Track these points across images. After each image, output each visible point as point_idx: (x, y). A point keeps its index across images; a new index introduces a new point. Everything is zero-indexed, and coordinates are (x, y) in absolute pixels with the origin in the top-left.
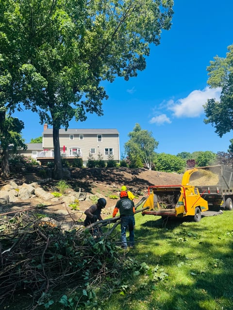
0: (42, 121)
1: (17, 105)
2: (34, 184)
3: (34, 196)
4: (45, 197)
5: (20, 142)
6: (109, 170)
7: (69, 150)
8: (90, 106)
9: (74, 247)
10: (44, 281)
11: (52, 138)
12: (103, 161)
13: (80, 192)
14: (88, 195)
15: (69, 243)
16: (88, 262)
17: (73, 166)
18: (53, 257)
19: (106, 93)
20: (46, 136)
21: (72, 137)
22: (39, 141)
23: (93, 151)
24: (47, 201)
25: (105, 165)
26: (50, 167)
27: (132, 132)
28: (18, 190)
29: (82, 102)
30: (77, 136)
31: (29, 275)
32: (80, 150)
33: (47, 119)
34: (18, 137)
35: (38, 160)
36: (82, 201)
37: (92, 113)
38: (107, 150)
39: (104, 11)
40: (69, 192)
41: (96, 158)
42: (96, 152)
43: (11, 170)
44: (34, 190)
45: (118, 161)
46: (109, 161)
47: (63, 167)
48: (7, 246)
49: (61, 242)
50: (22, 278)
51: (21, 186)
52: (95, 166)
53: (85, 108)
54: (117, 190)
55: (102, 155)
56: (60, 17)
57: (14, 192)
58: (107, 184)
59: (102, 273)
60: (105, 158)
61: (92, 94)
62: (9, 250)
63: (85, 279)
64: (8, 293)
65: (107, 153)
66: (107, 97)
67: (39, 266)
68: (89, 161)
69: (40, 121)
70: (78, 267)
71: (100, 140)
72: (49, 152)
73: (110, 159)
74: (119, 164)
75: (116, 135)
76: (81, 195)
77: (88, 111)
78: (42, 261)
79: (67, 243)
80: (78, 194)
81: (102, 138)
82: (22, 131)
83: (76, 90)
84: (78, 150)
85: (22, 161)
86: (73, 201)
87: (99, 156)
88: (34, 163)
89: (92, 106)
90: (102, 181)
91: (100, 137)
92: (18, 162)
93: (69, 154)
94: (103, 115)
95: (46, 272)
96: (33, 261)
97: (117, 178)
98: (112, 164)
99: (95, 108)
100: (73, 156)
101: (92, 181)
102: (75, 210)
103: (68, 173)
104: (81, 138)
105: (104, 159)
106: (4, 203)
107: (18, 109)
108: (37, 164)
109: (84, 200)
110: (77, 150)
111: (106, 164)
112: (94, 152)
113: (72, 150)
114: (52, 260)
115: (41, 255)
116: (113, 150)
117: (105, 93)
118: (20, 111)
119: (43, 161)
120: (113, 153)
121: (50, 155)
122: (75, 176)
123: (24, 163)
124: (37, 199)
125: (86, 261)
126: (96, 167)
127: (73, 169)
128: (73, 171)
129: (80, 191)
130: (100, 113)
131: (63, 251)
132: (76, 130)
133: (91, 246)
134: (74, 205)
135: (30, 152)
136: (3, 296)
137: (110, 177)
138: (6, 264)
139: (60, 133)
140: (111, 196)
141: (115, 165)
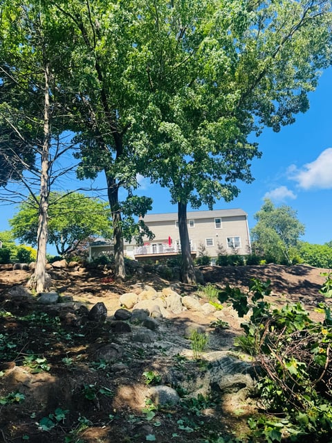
3: (185, 307)
7: (176, 243)
8: (229, 172)
23: (210, 242)
25: (244, 262)
27: (261, 212)
35: (136, 258)
42: (215, 244)
44: (181, 299)
57: (161, 302)
66: (260, 155)
68: (219, 256)
71: (218, 226)
75: (244, 217)
81: (221, 223)
91: (218, 221)
98: (253, 260)
104: (192, 224)
105: (240, 253)
112: (212, 244)
120: (240, 245)
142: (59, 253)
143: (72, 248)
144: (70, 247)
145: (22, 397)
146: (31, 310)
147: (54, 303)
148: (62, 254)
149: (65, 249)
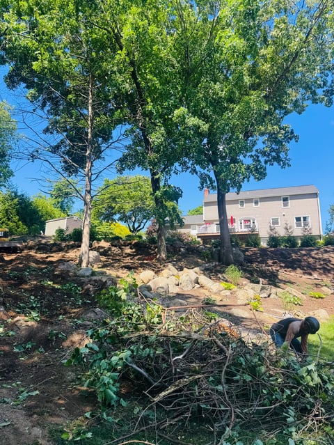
0: (202, 185)
1: (173, 168)
2: (197, 269)
3: (198, 286)
4: (213, 288)
5: (178, 216)
6: (303, 252)
7: (239, 222)
8: (269, 155)
9: (267, 367)
10: (227, 410)
11: (217, 207)
12: (294, 237)
13: (261, 285)
14: (274, 290)
15: (259, 360)
16: (292, 393)
17: (247, 246)
18: (238, 377)
19: (294, 131)
20: (207, 204)
21: (242, 203)
22: (199, 212)
23: (275, 221)
24: (215, 294)
25: (298, 244)
26: (215, 247)
28: (178, 277)
29: (257, 151)
30: (249, 201)
31: (207, 397)
32: (255, 222)
33: (209, 183)
34: (174, 209)
35: (198, 237)
36: (265, 297)
37: (272, 165)
38: (298, 219)
39: (285, 11)
40: (244, 283)
41: (281, 232)
42: (281, 224)
43: (168, 251)
44: (198, 278)
45: (320, 237)
46: (305, 236)
47: (233, 246)
48: (178, 352)
49: (248, 357)
50: (198, 400)
51: (182, 272)
52: (280, 245)
53: (262, 159)
54: (322, 283)
55: (290, 228)
56: (223, 39)
57: (173, 280)
58: (304, 273)
59: (316, 416)
60: (297, 232)
61: (273, 138)
62: (181, 357)
63: (288, 419)
64: (181, 417)
65: (299, 225)
66: (297, 138)
67: (220, 388)
68: (270, 237)
69: (200, 185)
70: (277, 399)
71: (285, 205)
72: (211, 225)
73: (306, 234)
74: (322, 241)
75: (315, 195)
76: (263, 289)
77: (266, 162)
78: (223, 380)
79: (257, 360)
80: (258, 287)
81: (289, 201)
82: (180, 199)
83: (247, 134)
84: (252, 221)
85: (180, 238)
86: (252, 297)
87: (287, 229)
88: (194, 242)
89: (274, 154)
90: (294, 269)
91: (285, 200)
92: (175, 240)
93: (239, 228)
94: (289, 165)
95: (229, 398)
96: (211, 379)
97: (321, 265)
98: (309, 242)
99: (279, 157)
100: (246, 230)
101: (278, 268)
102: (257, 311)
103: (240, 256)
104: (256, 203)
105: (295, 234)
106: (163, 293)
107: (175, 172)
108: (199, 243)
109: (269, 296)
110: (250, 221)
111: (300, 242)
112: (278, 224)
113: (243, 221)
114: (237, 381)
115: (221, 371)
116: (309, 220)
117: (292, 133)
118: (177, 174)
119: (206, 239)
120: (310, 224)
121: (214, 230)
122: (250, 260)
123: (182, 242)
124: (202, 291)
125: (288, 392)
126: (282, 247)
127: (247, 250)
128: (247, 253)
129: (261, 282)
130: (284, 164)
131: (253, 370)
132: (248, 193)
133: (294, 370)
134: (254, 303)
135: (189, 226)
136: (176, 420)
137: (308, 263)
138: (177, 376)
139: (227, 199)
140: (312, 293)
141: (315, 244)
142: (131, 231)
143: (141, 227)
144: (139, 226)
145: (14, 334)
146: (68, 281)
147: (88, 276)
148: (133, 232)
149: (136, 227)
